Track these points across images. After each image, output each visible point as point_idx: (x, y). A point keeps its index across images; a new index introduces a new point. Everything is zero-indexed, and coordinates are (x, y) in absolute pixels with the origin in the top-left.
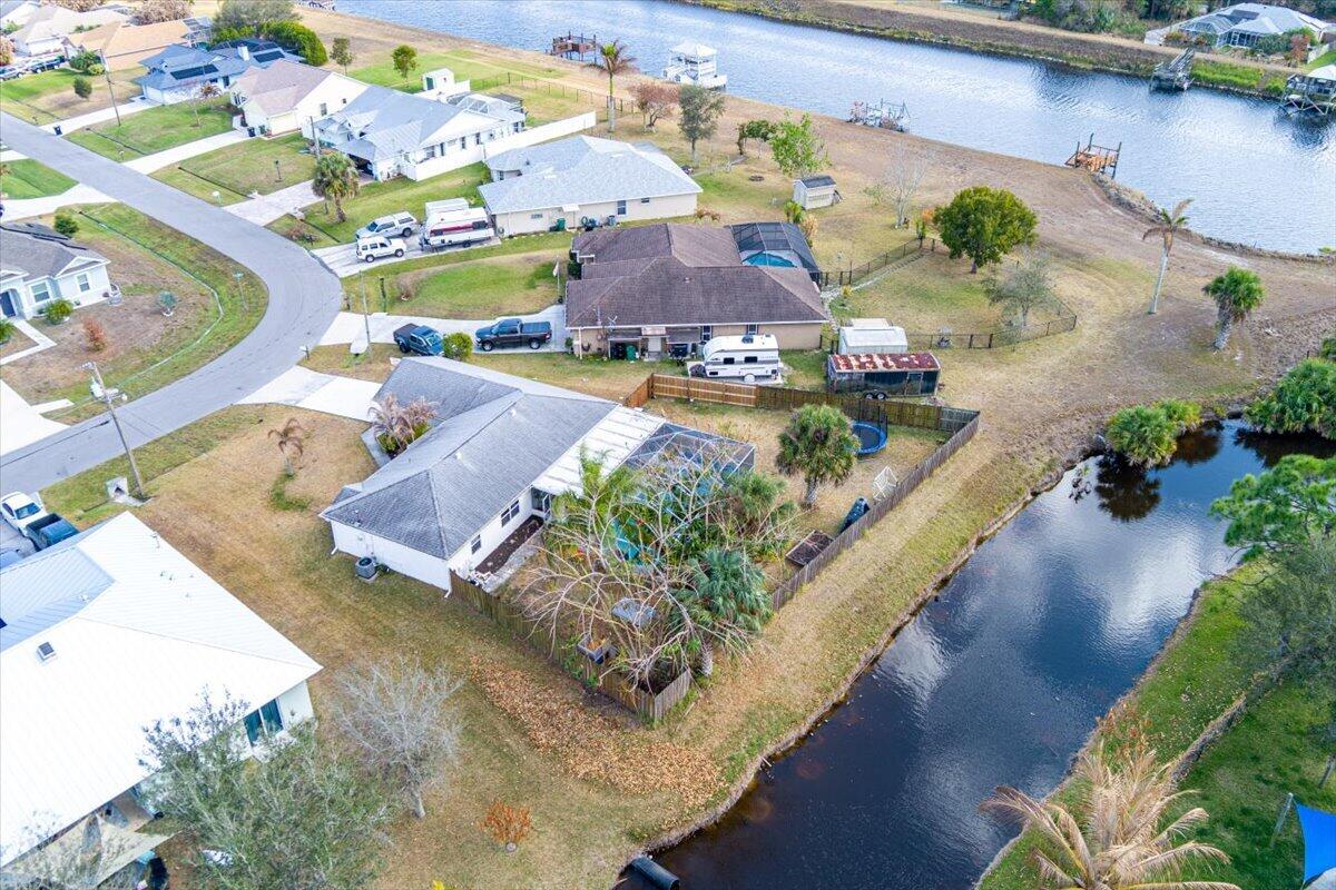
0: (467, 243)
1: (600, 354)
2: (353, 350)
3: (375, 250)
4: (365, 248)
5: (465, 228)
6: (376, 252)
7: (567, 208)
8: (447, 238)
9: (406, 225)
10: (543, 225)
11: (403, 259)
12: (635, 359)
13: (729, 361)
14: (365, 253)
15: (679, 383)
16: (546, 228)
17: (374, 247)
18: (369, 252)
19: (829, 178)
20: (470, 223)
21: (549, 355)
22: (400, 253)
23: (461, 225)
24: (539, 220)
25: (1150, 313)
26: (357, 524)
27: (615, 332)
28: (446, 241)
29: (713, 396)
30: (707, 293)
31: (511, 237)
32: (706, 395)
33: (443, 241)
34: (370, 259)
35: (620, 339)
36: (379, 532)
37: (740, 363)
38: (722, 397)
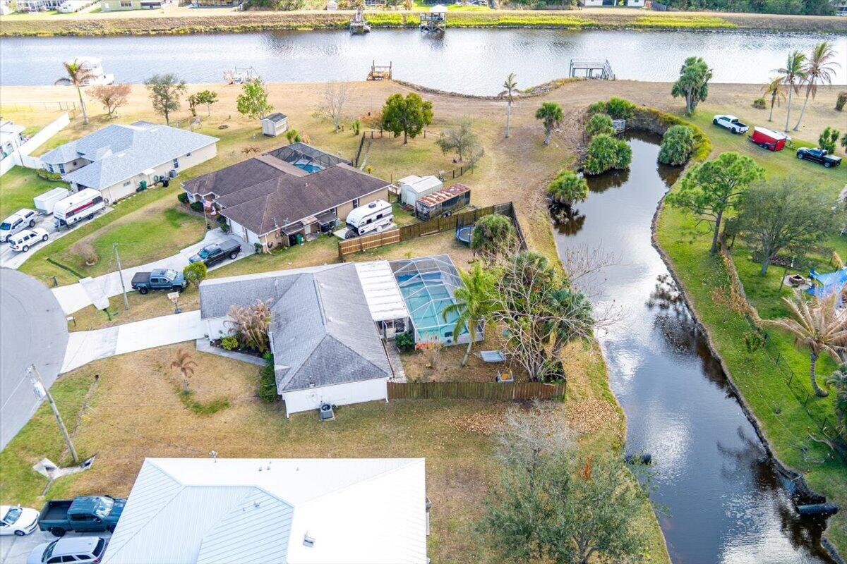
0: (90, 217)
1: (281, 246)
2: (100, 308)
3: (28, 241)
4: (20, 242)
5: (89, 205)
6: (29, 243)
7: (146, 172)
8: (77, 216)
9: (30, 218)
10: (131, 189)
11: (49, 242)
12: (303, 242)
13: (369, 221)
14: (21, 246)
15: (355, 243)
16: (134, 190)
17: (26, 238)
18: (24, 243)
19: (280, 114)
20: (91, 200)
21: (247, 259)
22: (45, 238)
23: (85, 203)
24: (128, 186)
25: (506, 137)
26: (312, 386)
27: (289, 229)
28: (78, 219)
29: (375, 244)
30: (322, 189)
31: (115, 203)
32: (371, 245)
33: (75, 219)
34: (26, 249)
35: (293, 232)
36: (332, 382)
37: (375, 220)
38: (382, 242)
